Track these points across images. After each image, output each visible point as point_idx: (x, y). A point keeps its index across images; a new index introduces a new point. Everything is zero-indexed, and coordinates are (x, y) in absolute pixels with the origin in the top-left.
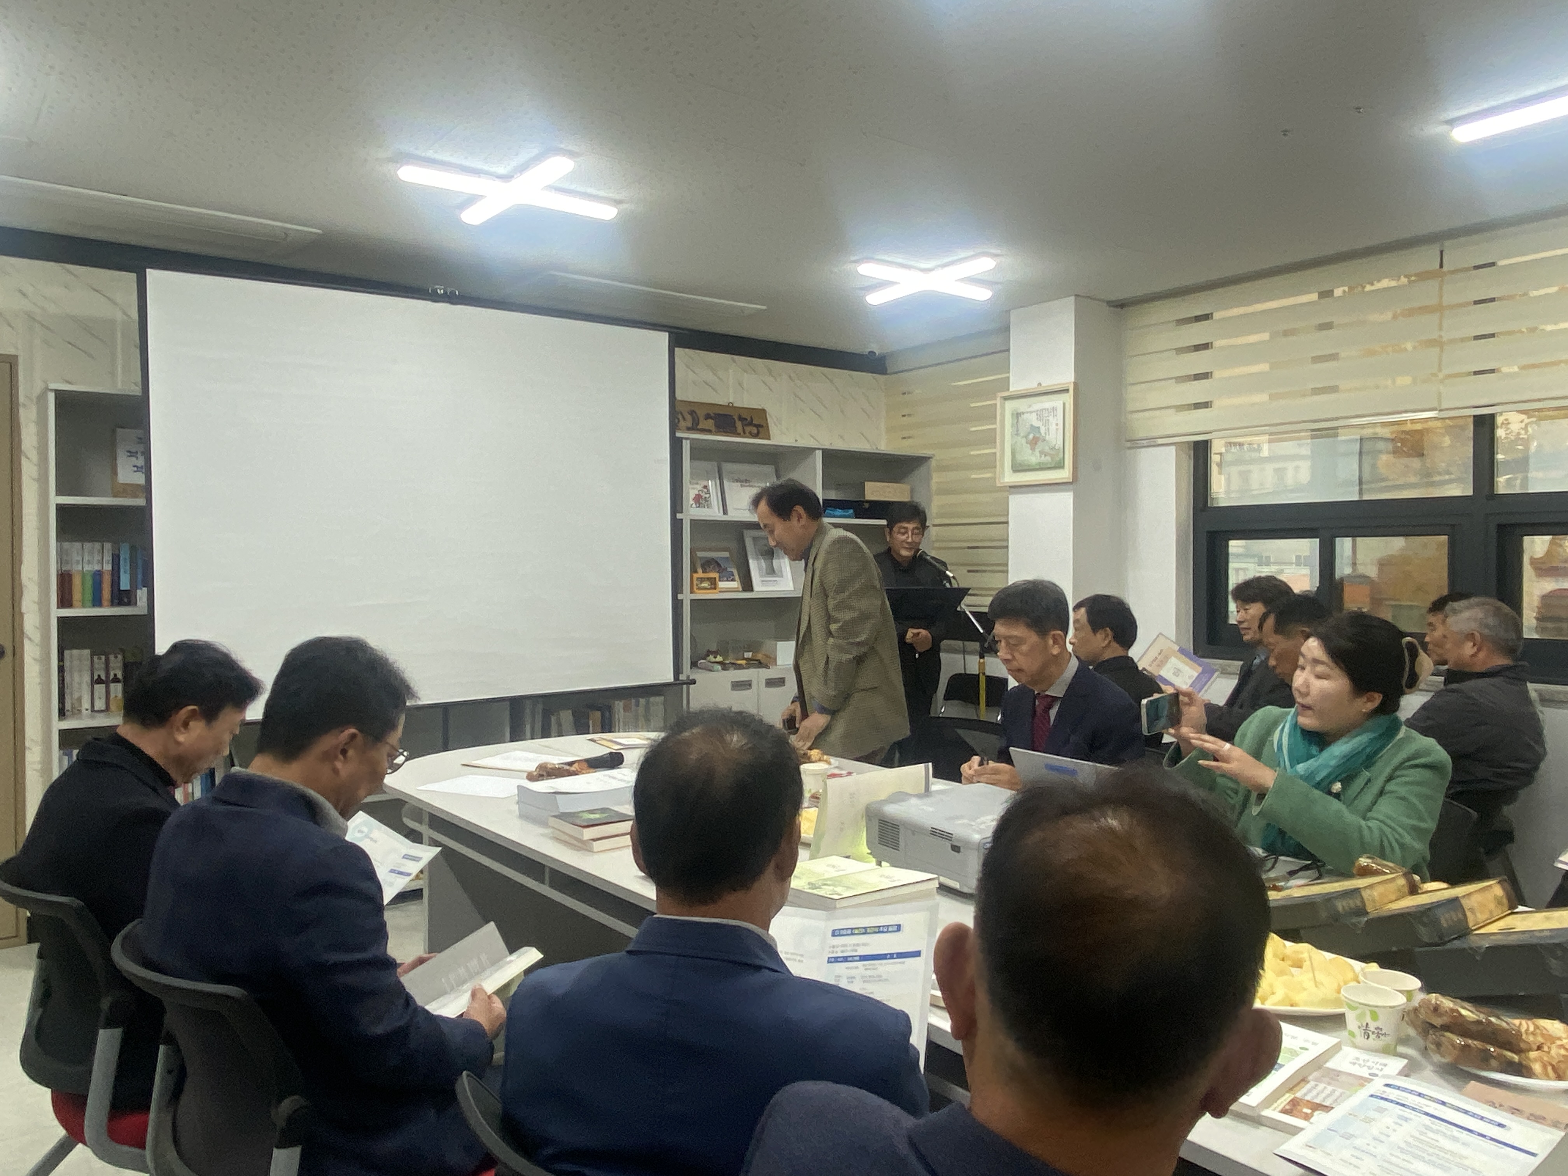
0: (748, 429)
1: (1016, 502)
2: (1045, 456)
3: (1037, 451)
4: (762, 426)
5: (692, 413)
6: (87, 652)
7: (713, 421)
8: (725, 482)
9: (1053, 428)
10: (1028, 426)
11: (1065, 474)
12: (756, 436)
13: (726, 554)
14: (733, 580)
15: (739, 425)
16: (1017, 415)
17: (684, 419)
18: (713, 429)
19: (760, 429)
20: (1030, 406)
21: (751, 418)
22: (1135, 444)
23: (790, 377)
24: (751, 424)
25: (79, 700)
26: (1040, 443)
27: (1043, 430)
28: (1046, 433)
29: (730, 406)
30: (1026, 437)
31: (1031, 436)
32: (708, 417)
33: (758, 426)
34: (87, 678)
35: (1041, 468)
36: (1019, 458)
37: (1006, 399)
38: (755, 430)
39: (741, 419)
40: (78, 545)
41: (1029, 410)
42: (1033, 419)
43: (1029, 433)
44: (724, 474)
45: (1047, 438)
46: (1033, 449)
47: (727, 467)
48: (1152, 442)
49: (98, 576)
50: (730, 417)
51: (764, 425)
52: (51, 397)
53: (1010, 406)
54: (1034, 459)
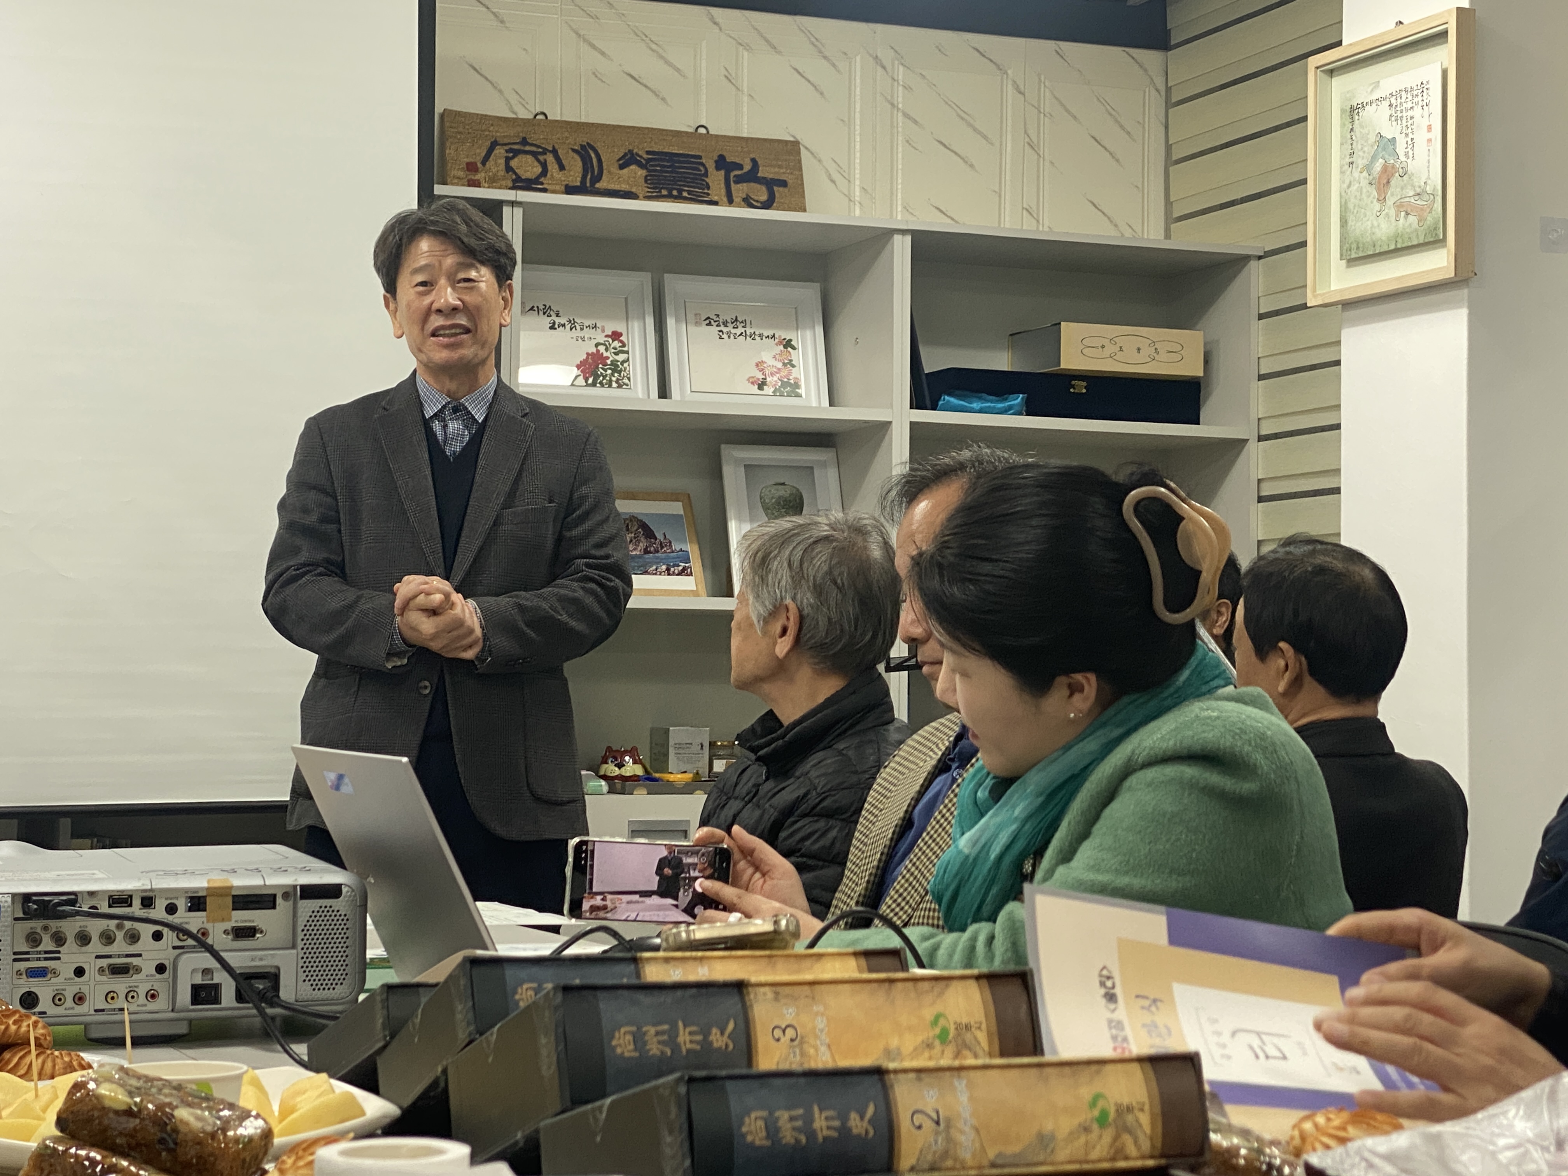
0: (740, 190)
1: (1358, 345)
2: (1407, 214)
3: (1390, 201)
4: (784, 184)
5: (585, 152)
7: (641, 173)
8: (671, 323)
9: (1421, 137)
10: (1372, 138)
11: (1439, 262)
14: (685, 572)
15: (716, 179)
16: (1353, 111)
17: (562, 167)
18: (641, 189)
20: (1377, 84)
21: (754, 161)
24: (752, 176)
26: (1395, 181)
28: (1406, 154)
29: (701, 135)
30: (1368, 168)
31: (1378, 166)
32: (628, 160)
33: (771, 184)
35: (1398, 247)
36: (1357, 227)
37: (1333, 71)
38: (761, 192)
39: (721, 164)
41: (1378, 93)
42: (1379, 119)
43: (1374, 158)
45: (1412, 166)
46: (1382, 199)
47: (677, 286)
50: (694, 161)
51: (790, 179)
54: (1382, 223)
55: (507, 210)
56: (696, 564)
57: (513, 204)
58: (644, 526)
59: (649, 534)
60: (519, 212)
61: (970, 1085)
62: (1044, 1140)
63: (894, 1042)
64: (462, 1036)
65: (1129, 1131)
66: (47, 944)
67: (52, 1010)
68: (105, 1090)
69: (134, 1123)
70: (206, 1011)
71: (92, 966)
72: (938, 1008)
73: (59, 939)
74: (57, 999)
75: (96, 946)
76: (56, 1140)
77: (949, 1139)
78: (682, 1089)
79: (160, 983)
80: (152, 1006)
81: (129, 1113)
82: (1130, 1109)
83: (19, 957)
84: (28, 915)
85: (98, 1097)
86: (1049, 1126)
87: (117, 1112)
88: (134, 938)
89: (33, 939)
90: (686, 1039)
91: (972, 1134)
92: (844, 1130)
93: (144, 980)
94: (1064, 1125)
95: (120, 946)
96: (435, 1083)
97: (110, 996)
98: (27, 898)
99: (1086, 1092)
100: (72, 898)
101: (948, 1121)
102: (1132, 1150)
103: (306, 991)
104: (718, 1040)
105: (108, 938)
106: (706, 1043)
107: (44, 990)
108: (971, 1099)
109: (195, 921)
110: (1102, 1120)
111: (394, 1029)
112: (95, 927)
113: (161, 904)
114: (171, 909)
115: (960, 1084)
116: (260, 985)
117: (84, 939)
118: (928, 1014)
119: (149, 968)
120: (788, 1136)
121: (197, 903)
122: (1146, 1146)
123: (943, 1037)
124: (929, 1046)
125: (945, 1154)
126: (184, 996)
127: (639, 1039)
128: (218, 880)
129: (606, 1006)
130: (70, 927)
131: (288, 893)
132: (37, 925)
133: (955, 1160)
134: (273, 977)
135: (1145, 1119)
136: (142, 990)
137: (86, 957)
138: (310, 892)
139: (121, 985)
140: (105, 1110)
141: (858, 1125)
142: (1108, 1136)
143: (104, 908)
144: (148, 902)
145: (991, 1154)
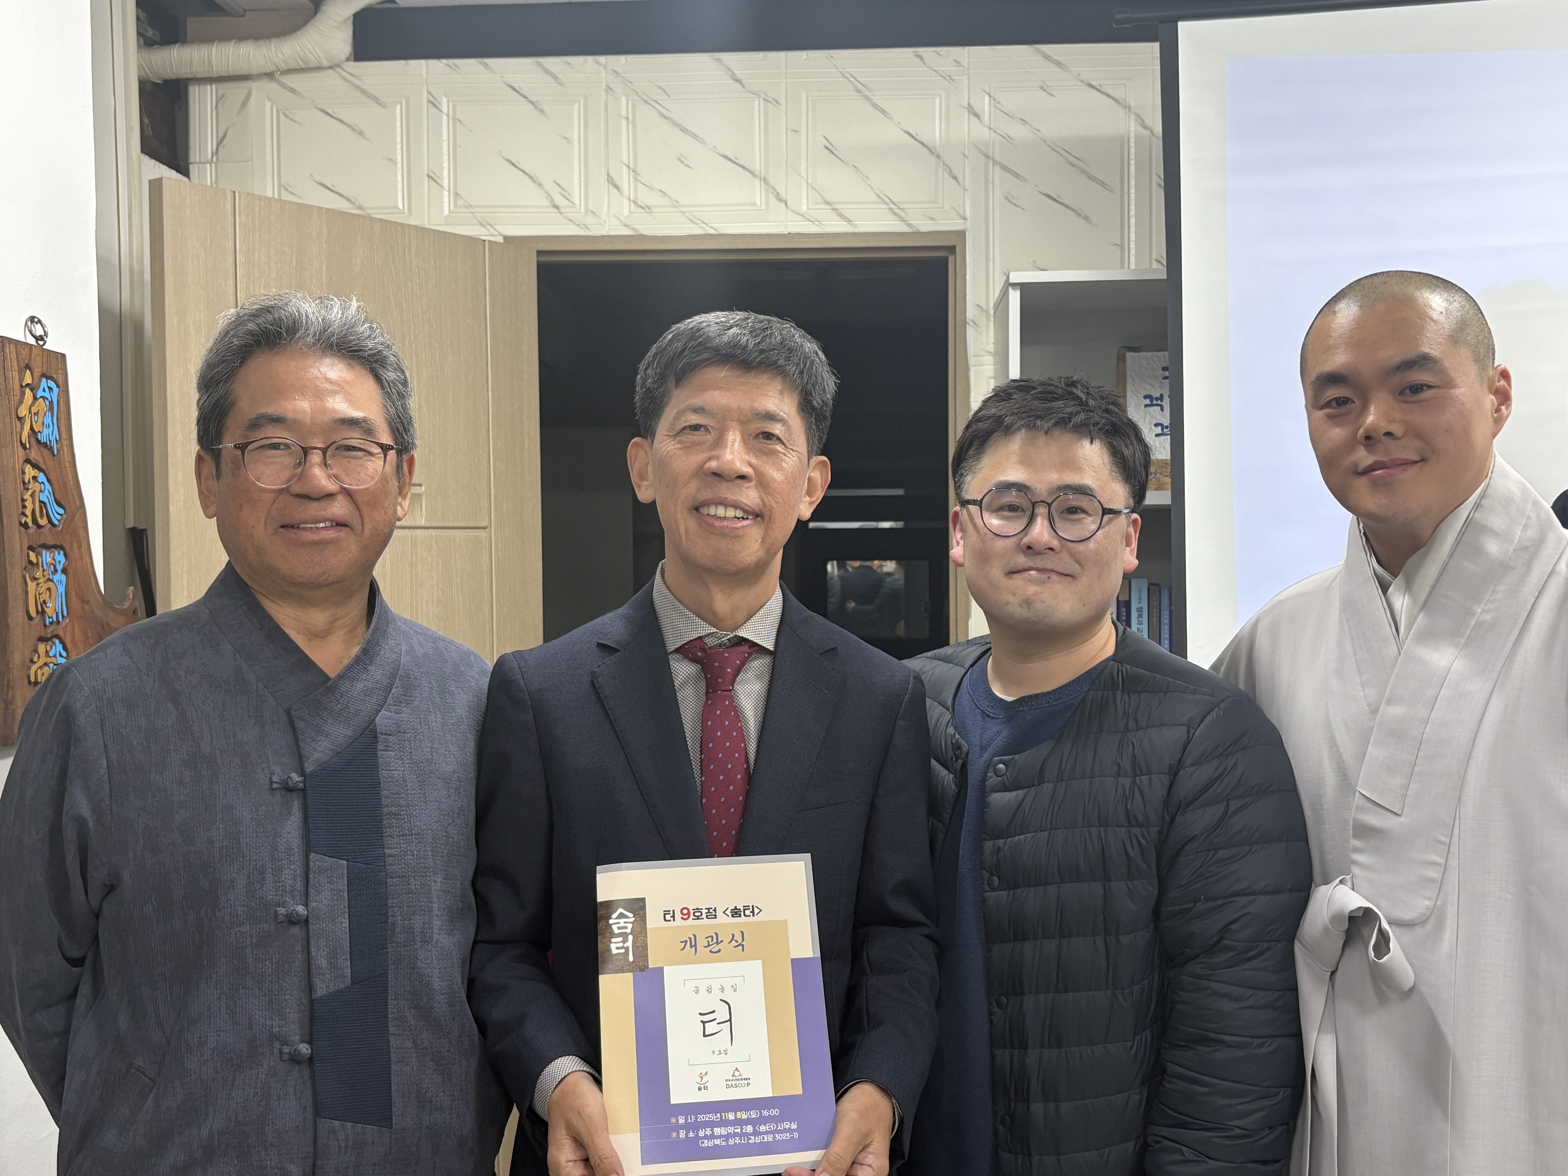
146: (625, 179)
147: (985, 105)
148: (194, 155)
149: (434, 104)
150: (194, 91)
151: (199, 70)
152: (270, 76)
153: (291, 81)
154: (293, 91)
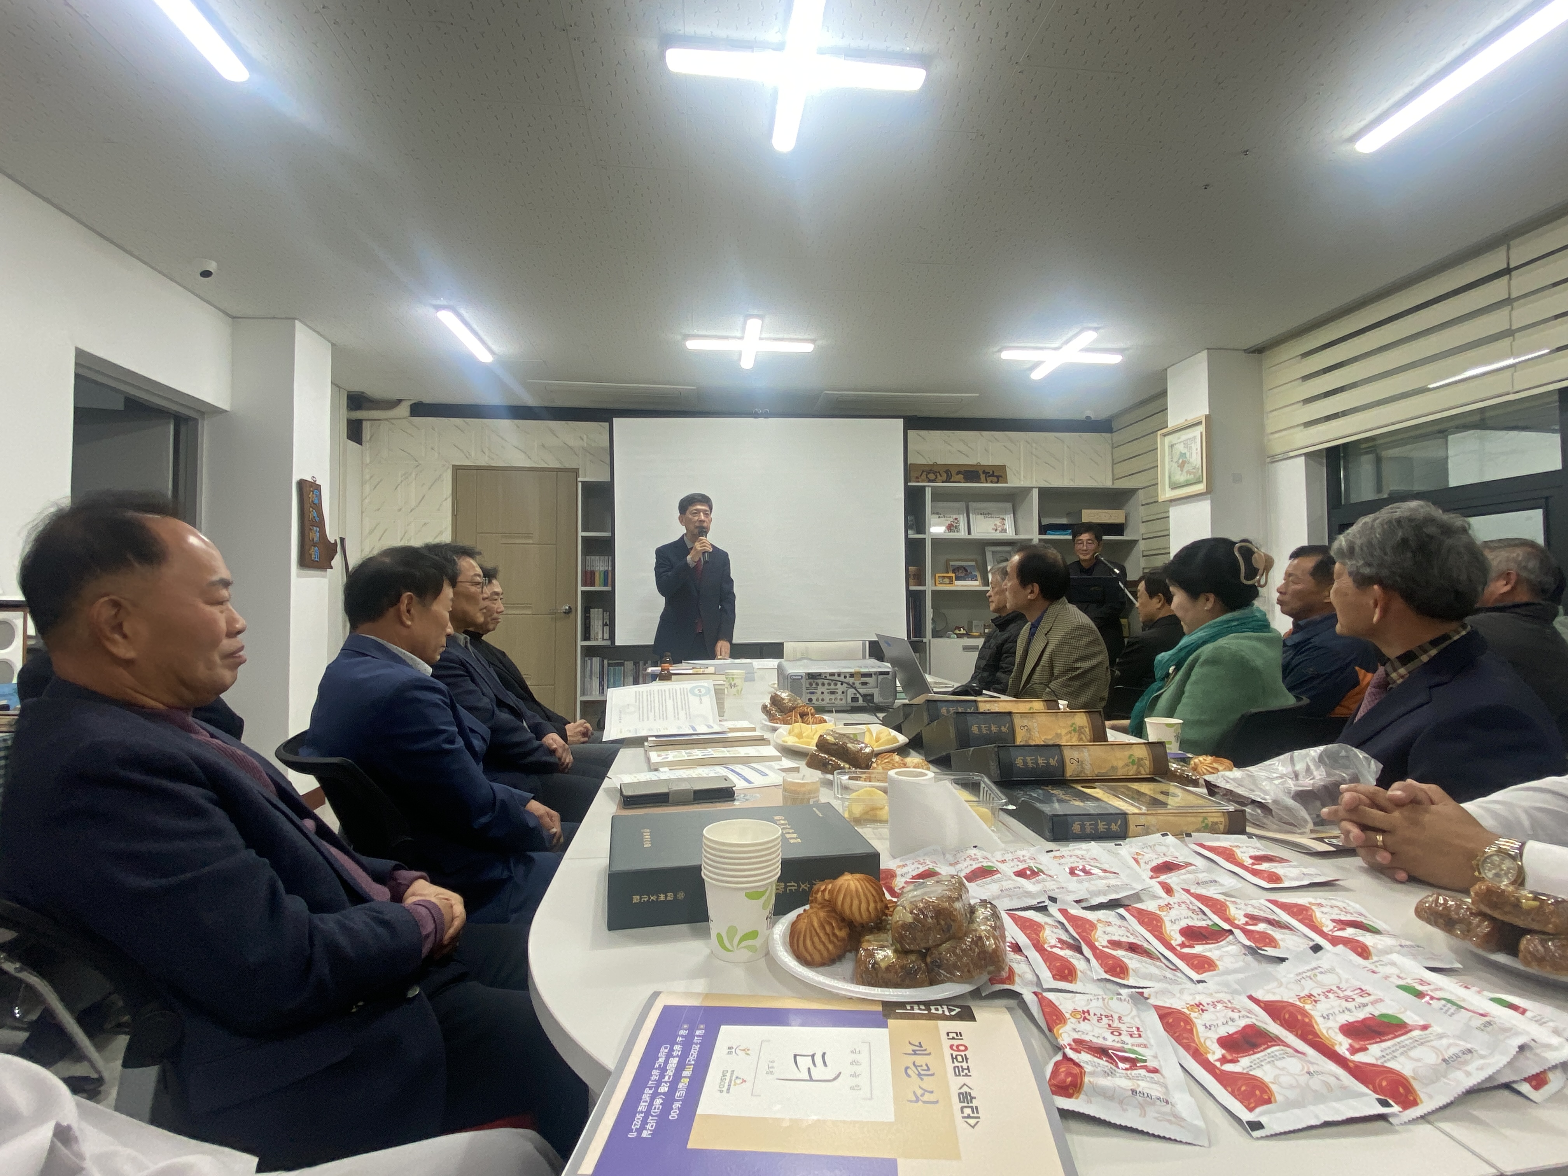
0: (989, 479)
1: (1175, 513)
2: (1191, 474)
3: (1185, 471)
4: (1001, 476)
5: (947, 472)
6: (601, 610)
7: (962, 476)
8: (971, 515)
9: (1194, 452)
10: (1178, 453)
11: (1201, 487)
12: (997, 482)
13: (973, 563)
14: (976, 580)
15: (983, 476)
16: (1172, 446)
17: (941, 476)
18: (962, 480)
19: (1000, 479)
20: (1179, 438)
21: (993, 472)
22: (1274, 459)
23: (1027, 441)
24: (993, 475)
25: (598, 633)
26: (1186, 465)
27: (1188, 456)
28: (1190, 457)
29: (979, 465)
30: (1177, 462)
31: (1181, 461)
32: (959, 473)
33: (998, 477)
34: (601, 623)
35: (1187, 484)
36: (1174, 479)
37: (1165, 435)
38: (995, 479)
39: (984, 472)
40: (597, 558)
41: (1179, 441)
42: (1180, 448)
43: (1179, 459)
44: (970, 511)
45: (1191, 460)
46: (1182, 471)
47: (972, 505)
48: (1287, 457)
49: (606, 573)
50: (977, 472)
51: (1003, 475)
52: (580, 484)
53: (1167, 440)
54: (1181, 478)
55: (927, 489)
56: (979, 578)
57: (928, 486)
58: (965, 568)
59: (966, 571)
60: (930, 489)
61: (1089, 751)
62: (1114, 768)
63: (1059, 731)
64: (926, 721)
65: (1142, 766)
66: (814, 686)
67: (816, 703)
68: (828, 738)
69: (836, 747)
70: (855, 704)
71: (826, 691)
72: (1073, 721)
73: (817, 684)
74: (817, 700)
75: (826, 686)
76: (816, 751)
77: (1082, 767)
78: (996, 749)
79: (842, 696)
80: (841, 702)
81: (835, 744)
82: (1142, 759)
83: (807, 689)
84: (809, 678)
85: (827, 740)
86: (1115, 764)
87: (832, 744)
88: (836, 685)
89: (811, 684)
90: (994, 728)
91: (1089, 766)
92: (1048, 764)
93: (839, 695)
94: (1120, 764)
95: (832, 687)
96: (918, 734)
97: (830, 699)
98: (809, 674)
99: (1127, 753)
100: (820, 674)
101: (1082, 762)
102: (1143, 772)
103: (881, 700)
104: (1004, 729)
105: (829, 684)
106: (1000, 731)
107: (814, 698)
108: (1089, 755)
109: (851, 680)
110: (1133, 763)
111: (906, 717)
112: (826, 682)
113: (842, 676)
114: (845, 677)
115: (1085, 750)
116: (869, 698)
117: (823, 684)
118: (1069, 723)
119: (840, 693)
120: (1030, 765)
121: (852, 675)
122: (1148, 771)
123: (1075, 730)
124: (1070, 733)
125: (1081, 772)
126: (849, 700)
127: (979, 728)
128: (857, 669)
129: (969, 718)
130: (820, 681)
131: (876, 673)
132: (812, 680)
133: (1085, 773)
134: (872, 695)
135: (1147, 762)
136: (839, 698)
137: (824, 689)
138: (881, 673)
139: (833, 697)
140: (828, 743)
141: (1052, 762)
142: (1135, 767)
143: (828, 677)
144: (839, 675)
145: (1096, 772)
146: (486, 450)
147: (585, 437)
148: (364, 439)
149: (433, 429)
150: (364, 423)
151: (367, 418)
152: (386, 419)
153: (392, 421)
154: (393, 424)
